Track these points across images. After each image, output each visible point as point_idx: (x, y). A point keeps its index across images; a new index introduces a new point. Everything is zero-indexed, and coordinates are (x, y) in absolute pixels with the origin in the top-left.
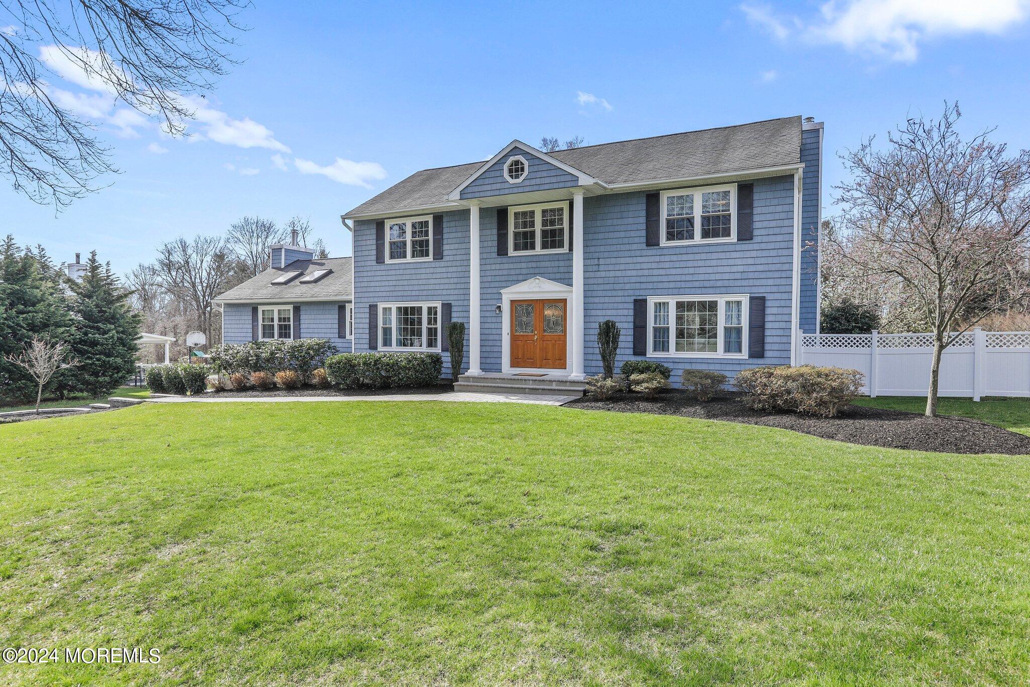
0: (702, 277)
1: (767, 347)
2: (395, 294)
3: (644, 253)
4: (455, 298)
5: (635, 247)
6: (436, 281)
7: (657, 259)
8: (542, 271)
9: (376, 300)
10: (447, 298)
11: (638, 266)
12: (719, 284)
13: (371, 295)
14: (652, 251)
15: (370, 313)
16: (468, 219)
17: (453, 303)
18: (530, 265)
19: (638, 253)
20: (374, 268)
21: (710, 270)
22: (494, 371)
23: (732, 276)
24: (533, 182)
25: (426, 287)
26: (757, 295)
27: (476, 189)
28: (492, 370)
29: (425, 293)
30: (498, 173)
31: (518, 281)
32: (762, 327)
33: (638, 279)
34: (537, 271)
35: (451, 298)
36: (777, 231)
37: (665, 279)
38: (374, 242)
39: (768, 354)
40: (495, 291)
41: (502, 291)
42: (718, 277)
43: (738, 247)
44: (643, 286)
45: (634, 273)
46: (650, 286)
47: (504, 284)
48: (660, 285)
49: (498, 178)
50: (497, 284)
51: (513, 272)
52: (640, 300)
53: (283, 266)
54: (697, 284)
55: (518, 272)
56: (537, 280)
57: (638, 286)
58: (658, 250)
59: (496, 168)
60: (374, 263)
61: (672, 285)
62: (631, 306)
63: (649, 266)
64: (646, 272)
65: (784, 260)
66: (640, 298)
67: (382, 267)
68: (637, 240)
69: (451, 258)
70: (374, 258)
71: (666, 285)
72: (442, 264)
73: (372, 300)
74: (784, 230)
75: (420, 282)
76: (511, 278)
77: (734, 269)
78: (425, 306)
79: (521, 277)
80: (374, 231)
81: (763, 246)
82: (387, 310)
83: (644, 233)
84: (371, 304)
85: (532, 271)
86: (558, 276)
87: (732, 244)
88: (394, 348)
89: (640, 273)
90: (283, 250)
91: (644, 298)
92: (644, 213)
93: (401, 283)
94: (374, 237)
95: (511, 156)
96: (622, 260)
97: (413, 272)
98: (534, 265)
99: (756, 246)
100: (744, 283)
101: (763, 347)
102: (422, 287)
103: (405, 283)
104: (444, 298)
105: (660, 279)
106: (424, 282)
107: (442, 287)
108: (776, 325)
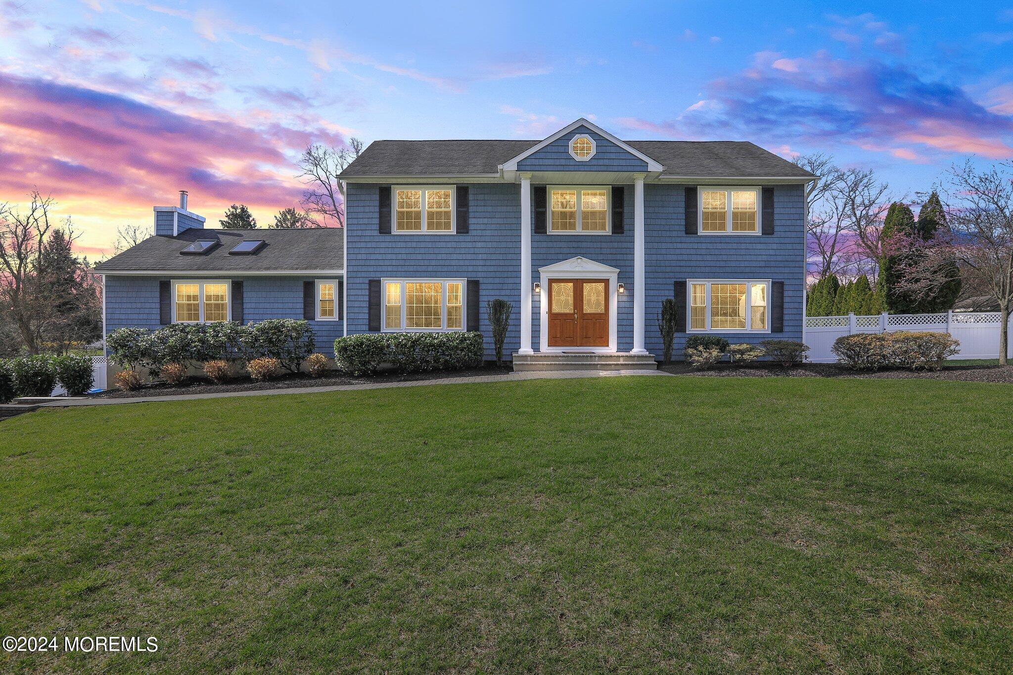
0: (733, 264)
1: (785, 323)
2: (406, 269)
3: (684, 239)
4: (483, 275)
5: (674, 234)
6: (460, 257)
7: (695, 246)
8: (583, 251)
9: (378, 275)
10: (474, 274)
11: (678, 252)
12: (748, 270)
13: (371, 269)
14: (691, 239)
15: (370, 289)
16: (518, 193)
17: (481, 280)
18: (571, 245)
19: (678, 240)
20: (377, 239)
21: (740, 258)
23: (757, 264)
24: (601, 162)
25: (447, 263)
26: (777, 280)
27: (536, 162)
29: (445, 269)
30: (562, 149)
32: (782, 307)
33: (678, 263)
34: (578, 251)
35: (480, 275)
36: (792, 228)
37: (702, 264)
38: (377, 209)
39: (786, 329)
41: (541, 269)
42: (747, 264)
43: (762, 240)
44: (683, 270)
45: (675, 257)
46: (688, 270)
47: (541, 263)
48: (698, 270)
49: (562, 154)
50: (533, 262)
51: (552, 251)
52: (680, 282)
53: (175, 234)
54: (728, 270)
55: (558, 251)
56: (579, 260)
57: (678, 269)
58: (696, 238)
59: (560, 143)
60: (376, 233)
61: (708, 269)
62: (672, 288)
63: (688, 252)
64: (685, 257)
65: (797, 252)
66: (681, 280)
67: (387, 238)
68: (677, 228)
69: (479, 233)
70: (377, 227)
71: (703, 269)
72: (468, 239)
73: (372, 275)
74: (797, 228)
75: (439, 257)
76: (550, 257)
77: (760, 258)
78: (445, 283)
79: (561, 257)
80: (377, 197)
81: (782, 240)
83: (683, 223)
84: (372, 279)
85: (572, 251)
86: (601, 257)
87: (758, 237)
88: (404, 329)
89: (680, 258)
90: (176, 215)
91: (684, 280)
92: (683, 204)
93: (414, 256)
94: (377, 203)
95: (577, 133)
96: (664, 246)
97: (430, 245)
98: (575, 245)
99: (776, 240)
100: (767, 270)
101: (782, 324)
102: (442, 263)
103: (419, 257)
104: (469, 275)
105: (698, 264)
106: (444, 257)
107: (467, 263)
108: (792, 305)
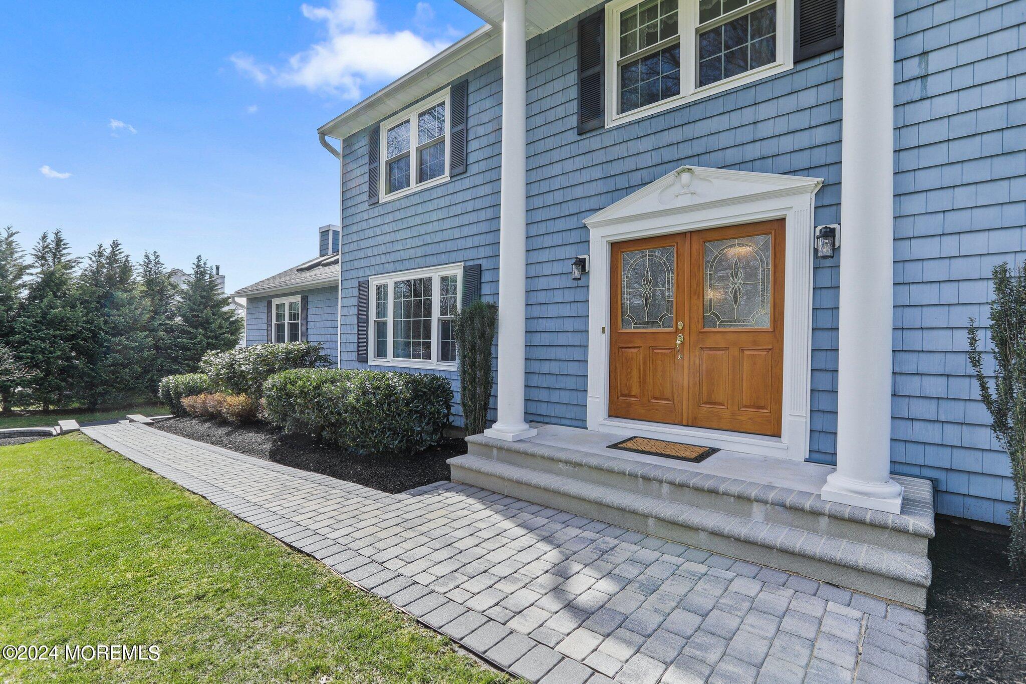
2: (393, 258)
4: (489, 251)
6: (455, 222)
8: (698, 147)
9: (367, 272)
13: (361, 263)
15: (359, 297)
17: (484, 264)
18: (665, 138)
22: (568, 422)
25: (439, 237)
28: (563, 421)
29: (437, 249)
31: (632, 188)
34: (684, 150)
35: (481, 253)
38: (367, 167)
40: (572, 223)
41: (589, 221)
47: (593, 203)
50: (573, 208)
51: (617, 169)
53: (330, 252)
55: (629, 165)
56: (685, 177)
60: (366, 206)
67: (376, 211)
69: (483, 166)
70: (366, 197)
72: (466, 183)
73: (362, 274)
75: (430, 228)
76: (612, 184)
78: (435, 275)
79: (636, 178)
80: (367, 149)
82: (381, 291)
84: (360, 280)
85: (669, 153)
88: (391, 361)
90: (331, 233)
93: (402, 235)
94: (367, 159)
97: (419, 209)
98: (677, 135)
102: (432, 238)
103: (407, 234)
104: (466, 256)
106: (435, 227)
107: (465, 232)
